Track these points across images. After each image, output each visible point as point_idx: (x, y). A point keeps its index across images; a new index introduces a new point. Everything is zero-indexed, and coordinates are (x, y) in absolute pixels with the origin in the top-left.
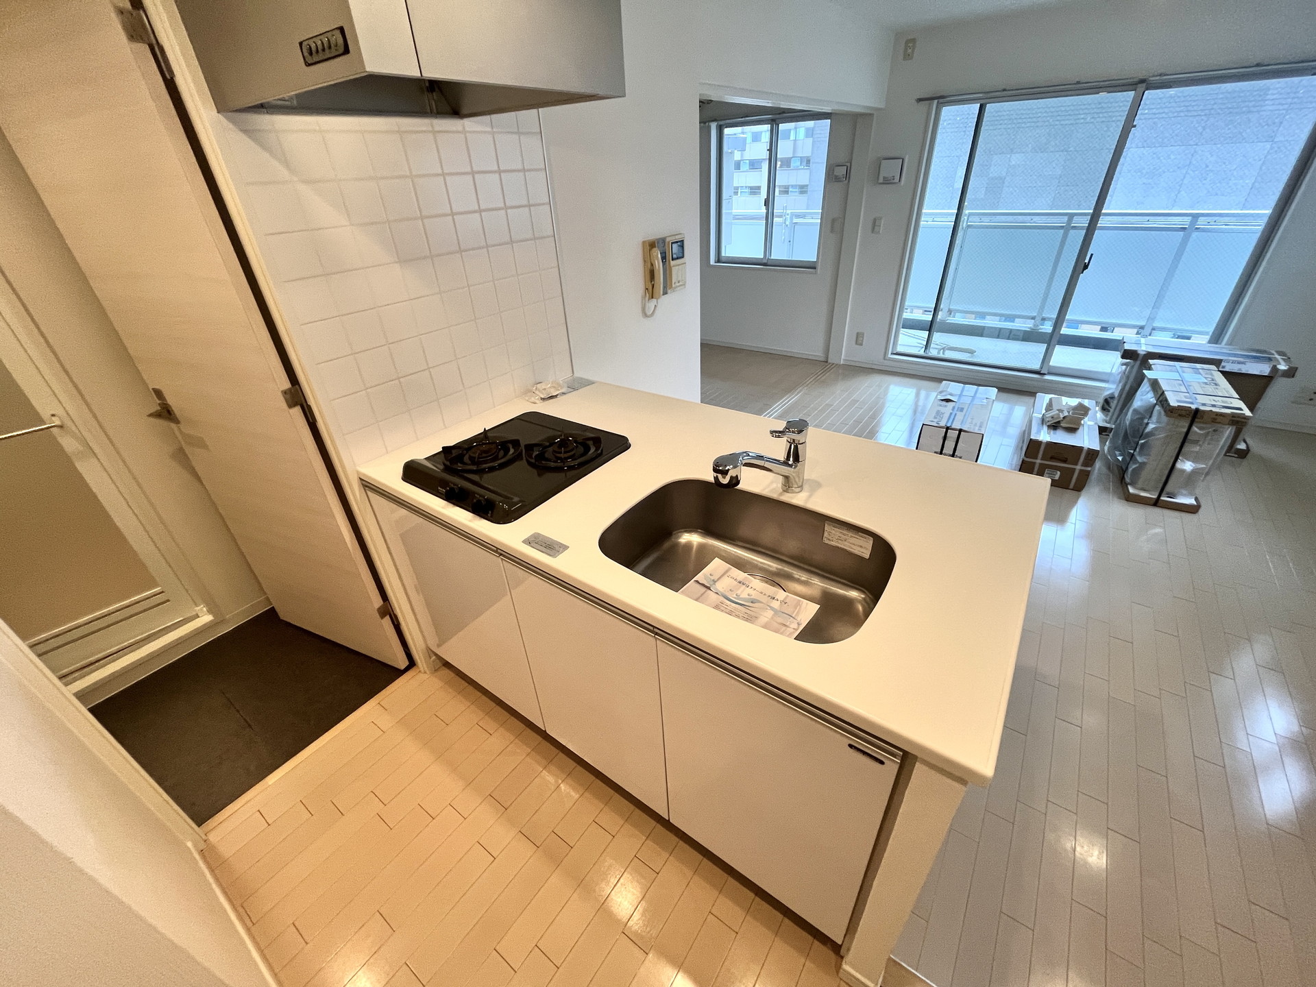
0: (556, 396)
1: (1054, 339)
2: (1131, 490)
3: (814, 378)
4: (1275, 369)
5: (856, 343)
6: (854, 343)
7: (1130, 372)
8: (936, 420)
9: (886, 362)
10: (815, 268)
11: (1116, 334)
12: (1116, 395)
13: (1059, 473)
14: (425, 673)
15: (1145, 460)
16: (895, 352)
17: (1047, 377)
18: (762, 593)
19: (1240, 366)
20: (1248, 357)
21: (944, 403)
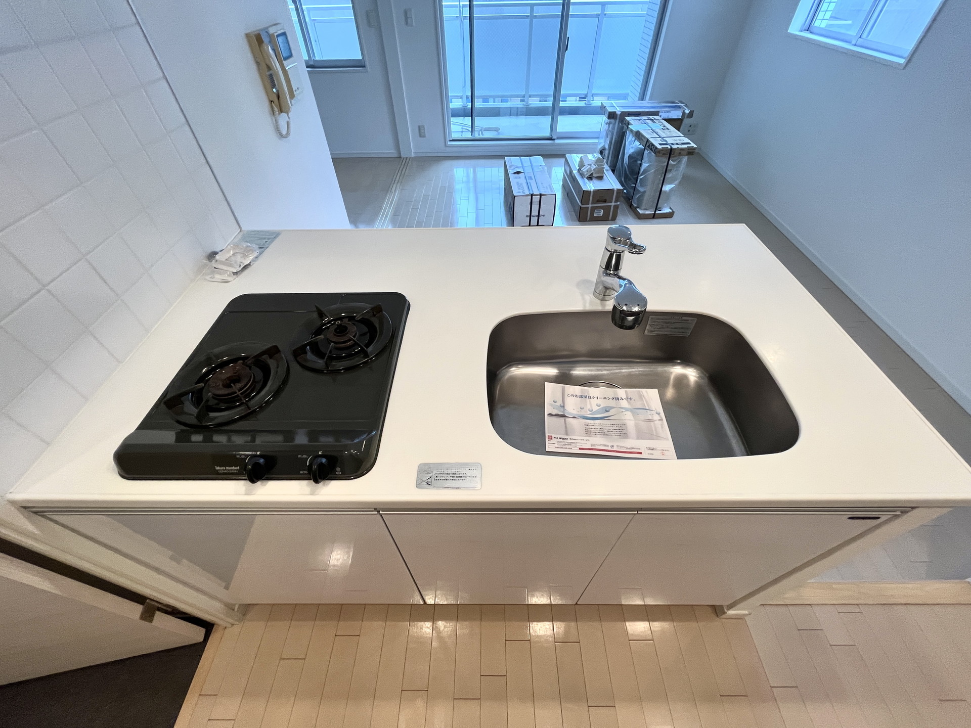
0: (249, 265)
1: (555, 111)
2: (641, 212)
3: (399, 174)
4: (684, 113)
5: (420, 136)
6: (418, 136)
7: (613, 128)
8: (521, 191)
9: (448, 149)
10: (364, 66)
11: (597, 102)
12: (607, 147)
13: (602, 210)
14: (233, 625)
15: (645, 190)
16: (451, 139)
17: (557, 141)
18: (605, 398)
19: (668, 114)
20: (669, 107)
21: (517, 175)
